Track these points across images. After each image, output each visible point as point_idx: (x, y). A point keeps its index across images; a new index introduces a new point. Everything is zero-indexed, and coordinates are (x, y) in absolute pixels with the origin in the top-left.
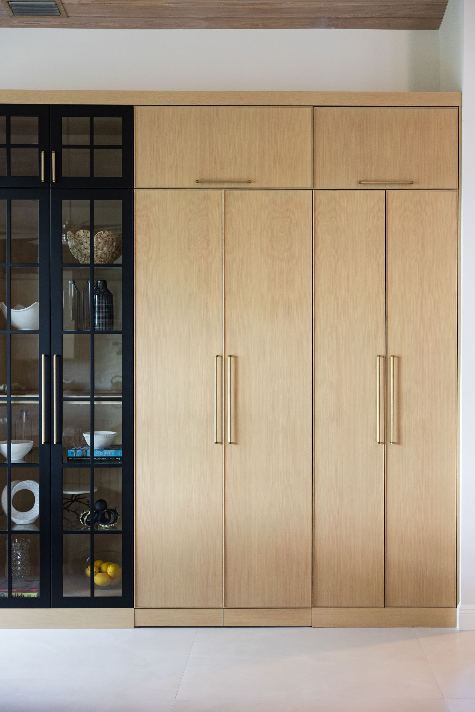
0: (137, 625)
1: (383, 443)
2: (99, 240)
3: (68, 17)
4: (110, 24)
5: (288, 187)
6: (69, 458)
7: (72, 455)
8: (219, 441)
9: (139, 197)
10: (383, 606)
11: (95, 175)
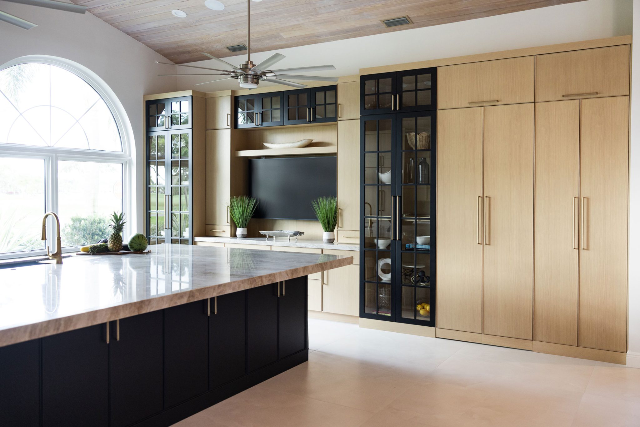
0: (437, 337)
1: (577, 249)
2: (421, 137)
3: (413, 23)
4: (435, 23)
5: (520, 102)
6: (406, 248)
7: (408, 247)
8: (480, 242)
9: (440, 114)
10: (577, 345)
11: (418, 105)
